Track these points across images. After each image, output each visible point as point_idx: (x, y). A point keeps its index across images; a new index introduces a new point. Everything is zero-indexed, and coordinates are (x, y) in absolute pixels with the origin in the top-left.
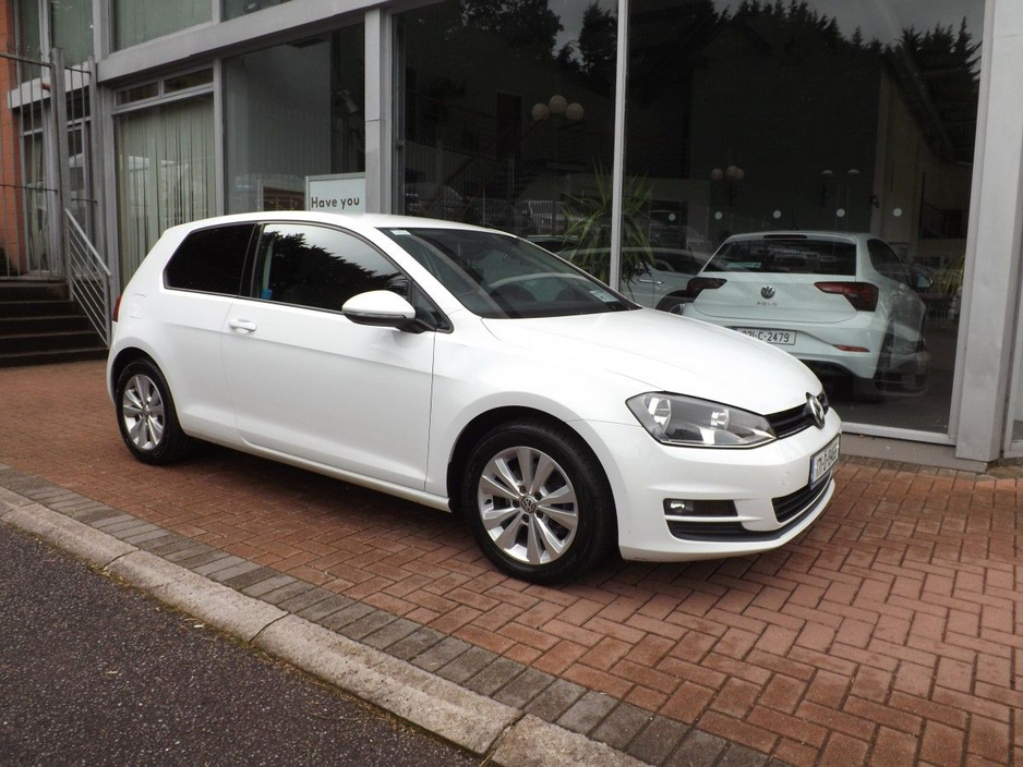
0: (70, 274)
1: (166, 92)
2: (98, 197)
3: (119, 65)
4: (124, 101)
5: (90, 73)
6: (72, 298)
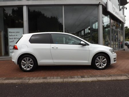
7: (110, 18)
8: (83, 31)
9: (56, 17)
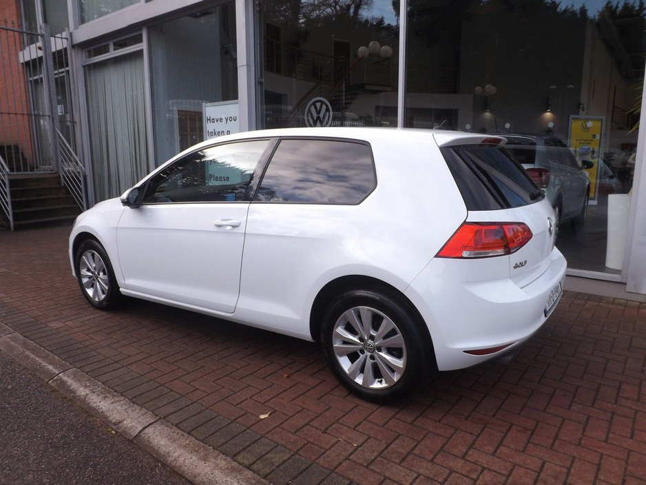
0: (60, 168)
1: (115, 50)
2: (77, 119)
3: (84, 33)
4: (90, 56)
5: (67, 39)
6: (63, 184)
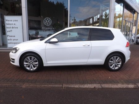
7: (123, 7)
8: (92, 19)
9: (62, 3)
